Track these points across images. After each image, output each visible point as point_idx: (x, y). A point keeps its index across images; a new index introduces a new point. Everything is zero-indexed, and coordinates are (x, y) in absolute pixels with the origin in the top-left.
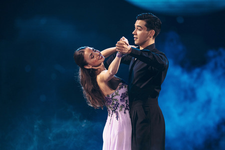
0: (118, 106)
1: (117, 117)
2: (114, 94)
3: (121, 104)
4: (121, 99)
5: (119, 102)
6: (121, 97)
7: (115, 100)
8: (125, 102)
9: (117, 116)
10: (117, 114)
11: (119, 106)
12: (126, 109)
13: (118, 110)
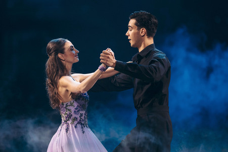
0: (70, 118)
1: (67, 130)
2: (69, 104)
3: (74, 116)
4: (75, 111)
5: (72, 113)
6: (76, 109)
7: (69, 110)
8: (79, 115)
9: (68, 128)
10: (68, 126)
11: (72, 117)
12: (79, 123)
13: (69, 122)
